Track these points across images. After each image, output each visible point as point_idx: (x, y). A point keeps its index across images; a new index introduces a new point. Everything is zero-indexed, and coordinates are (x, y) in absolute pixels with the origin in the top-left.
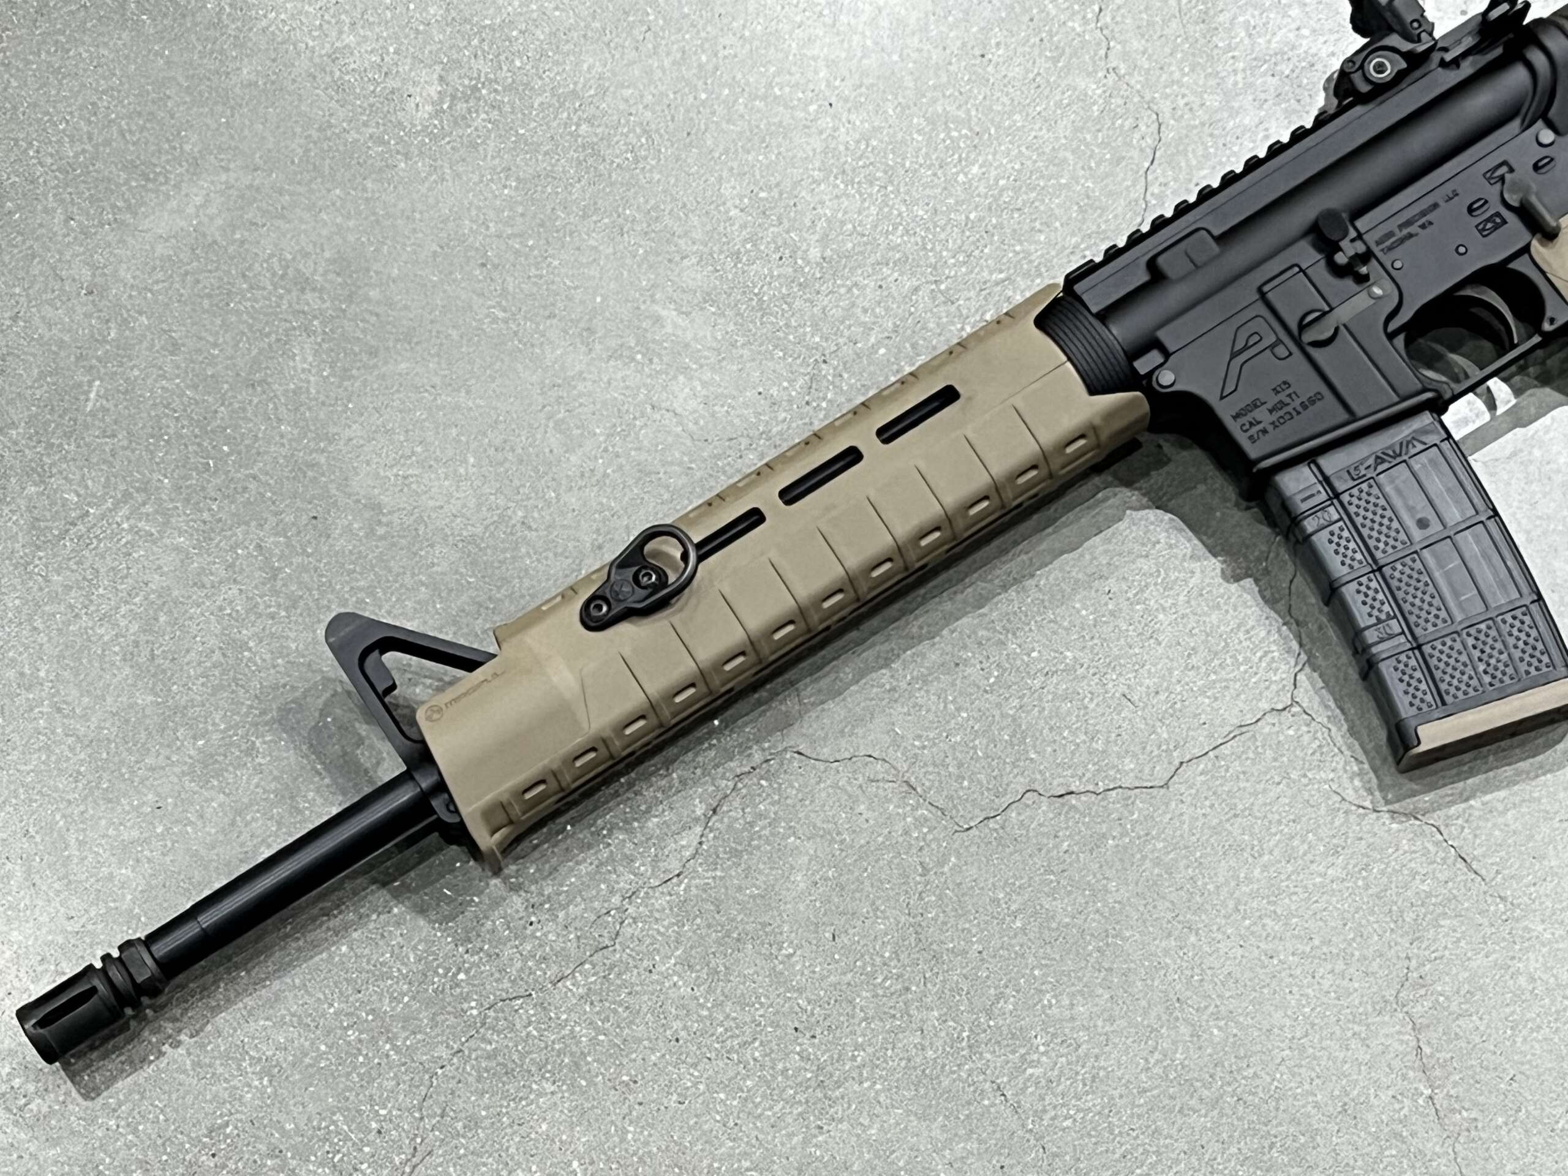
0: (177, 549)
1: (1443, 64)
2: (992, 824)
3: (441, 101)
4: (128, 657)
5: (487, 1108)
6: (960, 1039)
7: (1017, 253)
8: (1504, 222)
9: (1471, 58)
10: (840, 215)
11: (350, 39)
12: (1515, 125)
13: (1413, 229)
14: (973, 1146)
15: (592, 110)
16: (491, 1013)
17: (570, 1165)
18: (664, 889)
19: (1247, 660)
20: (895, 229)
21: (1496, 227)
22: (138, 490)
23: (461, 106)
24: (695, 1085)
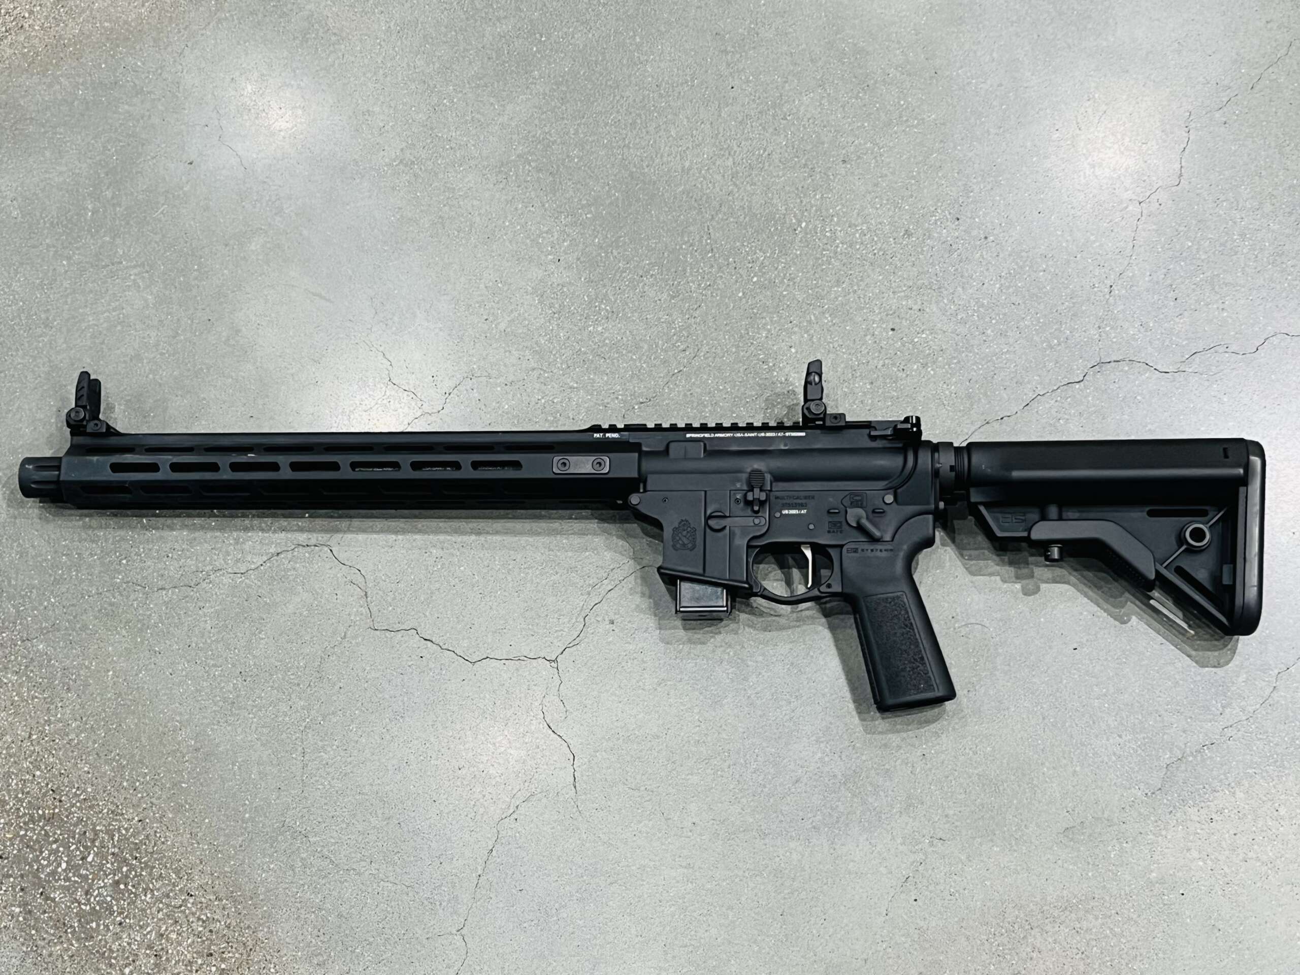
0: (146, 300)
2: (388, 634)
3: (394, 160)
4: (93, 337)
5: (94, 625)
6: (304, 720)
7: (589, 379)
10: (526, 315)
11: (377, 109)
14: (275, 771)
15: (455, 202)
16: (124, 586)
17: (109, 671)
18: (232, 575)
19: (551, 628)
20: (546, 335)
22: (148, 265)
23: (401, 167)
24: (183, 670)
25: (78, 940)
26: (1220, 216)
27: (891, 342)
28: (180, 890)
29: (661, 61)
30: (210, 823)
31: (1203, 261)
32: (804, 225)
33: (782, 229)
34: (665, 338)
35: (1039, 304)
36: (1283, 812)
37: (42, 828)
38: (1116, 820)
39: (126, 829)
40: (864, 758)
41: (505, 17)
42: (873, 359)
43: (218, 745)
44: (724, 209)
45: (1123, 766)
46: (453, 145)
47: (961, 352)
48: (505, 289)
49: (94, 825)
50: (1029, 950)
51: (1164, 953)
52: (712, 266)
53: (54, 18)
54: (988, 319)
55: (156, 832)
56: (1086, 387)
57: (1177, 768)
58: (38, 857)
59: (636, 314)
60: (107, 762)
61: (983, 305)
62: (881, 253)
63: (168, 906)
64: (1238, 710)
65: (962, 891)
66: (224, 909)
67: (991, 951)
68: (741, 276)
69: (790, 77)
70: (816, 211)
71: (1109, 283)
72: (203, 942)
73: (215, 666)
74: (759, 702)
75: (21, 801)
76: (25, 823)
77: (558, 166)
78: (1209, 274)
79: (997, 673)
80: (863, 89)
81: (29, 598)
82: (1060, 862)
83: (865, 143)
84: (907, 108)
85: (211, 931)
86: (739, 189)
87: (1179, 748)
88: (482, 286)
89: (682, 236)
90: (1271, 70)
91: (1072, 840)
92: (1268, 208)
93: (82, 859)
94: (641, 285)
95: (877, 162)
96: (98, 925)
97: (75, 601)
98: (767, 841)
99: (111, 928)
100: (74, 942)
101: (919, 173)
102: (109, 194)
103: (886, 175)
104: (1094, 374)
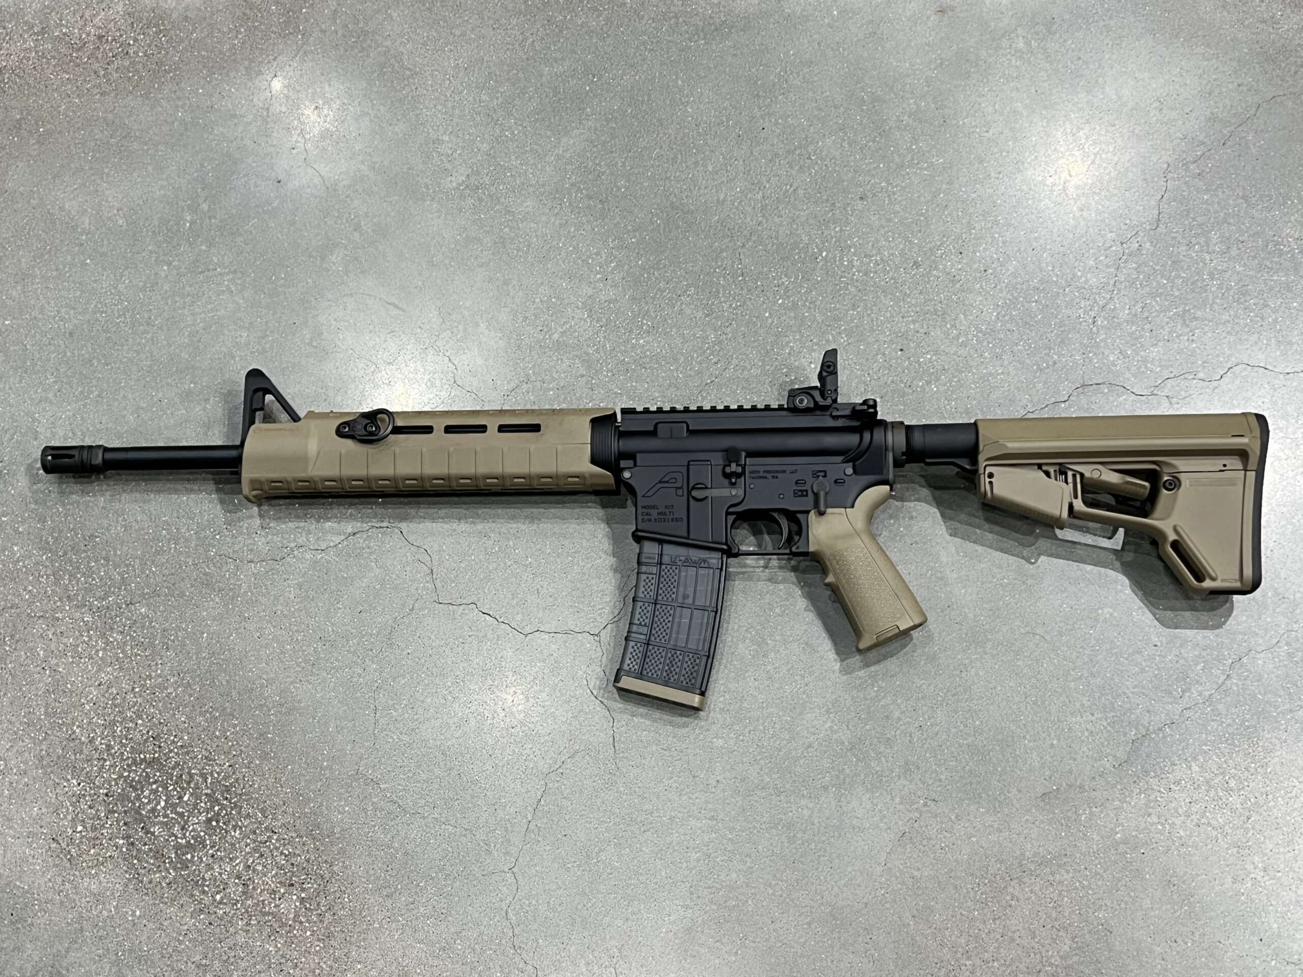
0: (238, 304)
1: (831, 415)
2: (451, 607)
3: (461, 185)
4: (191, 335)
5: (190, 593)
6: (376, 681)
7: (632, 386)
8: (807, 495)
9: (844, 420)
10: (576, 327)
11: (446, 138)
12: (840, 458)
13: (769, 476)
14: (350, 725)
15: (515, 224)
16: (218, 558)
17: (203, 633)
18: (313, 552)
19: (594, 606)
20: (593, 346)
21: (802, 496)
22: (240, 272)
23: (467, 191)
24: (269, 634)
25: (174, 870)
26: (1192, 258)
27: (899, 361)
28: (265, 828)
29: (700, 103)
30: (292, 769)
31: (1176, 297)
32: (824, 254)
33: (805, 258)
34: (699, 351)
35: (1031, 331)
36: (1232, 783)
37: (144, 771)
38: (1086, 787)
39: (217, 773)
40: (868, 727)
41: (563, 59)
42: (884, 375)
43: (299, 702)
44: (753, 238)
45: (1094, 741)
46: (514, 173)
47: (961, 372)
48: (559, 303)
49: (190, 769)
50: (1008, 898)
51: (1126, 903)
52: (742, 289)
53: (156, 46)
54: (985, 344)
55: (244, 776)
56: (1070, 406)
57: (1141, 744)
58: (139, 795)
59: (674, 330)
60: (201, 714)
61: (981, 331)
62: (892, 282)
63: (255, 841)
64: (1196, 694)
65: (951, 846)
66: (304, 844)
67: (975, 898)
68: (768, 298)
69: (815, 122)
70: (836, 242)
71: (1092, 314)
72: (285, 873)
73: (297, 631)
74: (777, 676)
75: (125, 745)
76: (128, 765)
77: (607, 195)
78: (1180, 309)
79: (986, 656)
80: (880, 134)
81: (133, 566)
82: (1037, 823)
83: (880, 183)
84: (919, 152)
85: (292, 864)
86: (767, 220)
87: (1144, 726)
88: (538, 300)
89: (716, 262)
90: (1240, 129)
91: (1049, 803)
92: (1234, 252)
93: (178, 798)
94: (679, 303)
95: (890, 200)
96: (193, 857)
97: (173, 571)
98: (782, 797)
99: (204, 859)
100: (171, 871)
101: (927, 210)
102: (205, 206)
103: (899, 212)
104: (1078, 395)
